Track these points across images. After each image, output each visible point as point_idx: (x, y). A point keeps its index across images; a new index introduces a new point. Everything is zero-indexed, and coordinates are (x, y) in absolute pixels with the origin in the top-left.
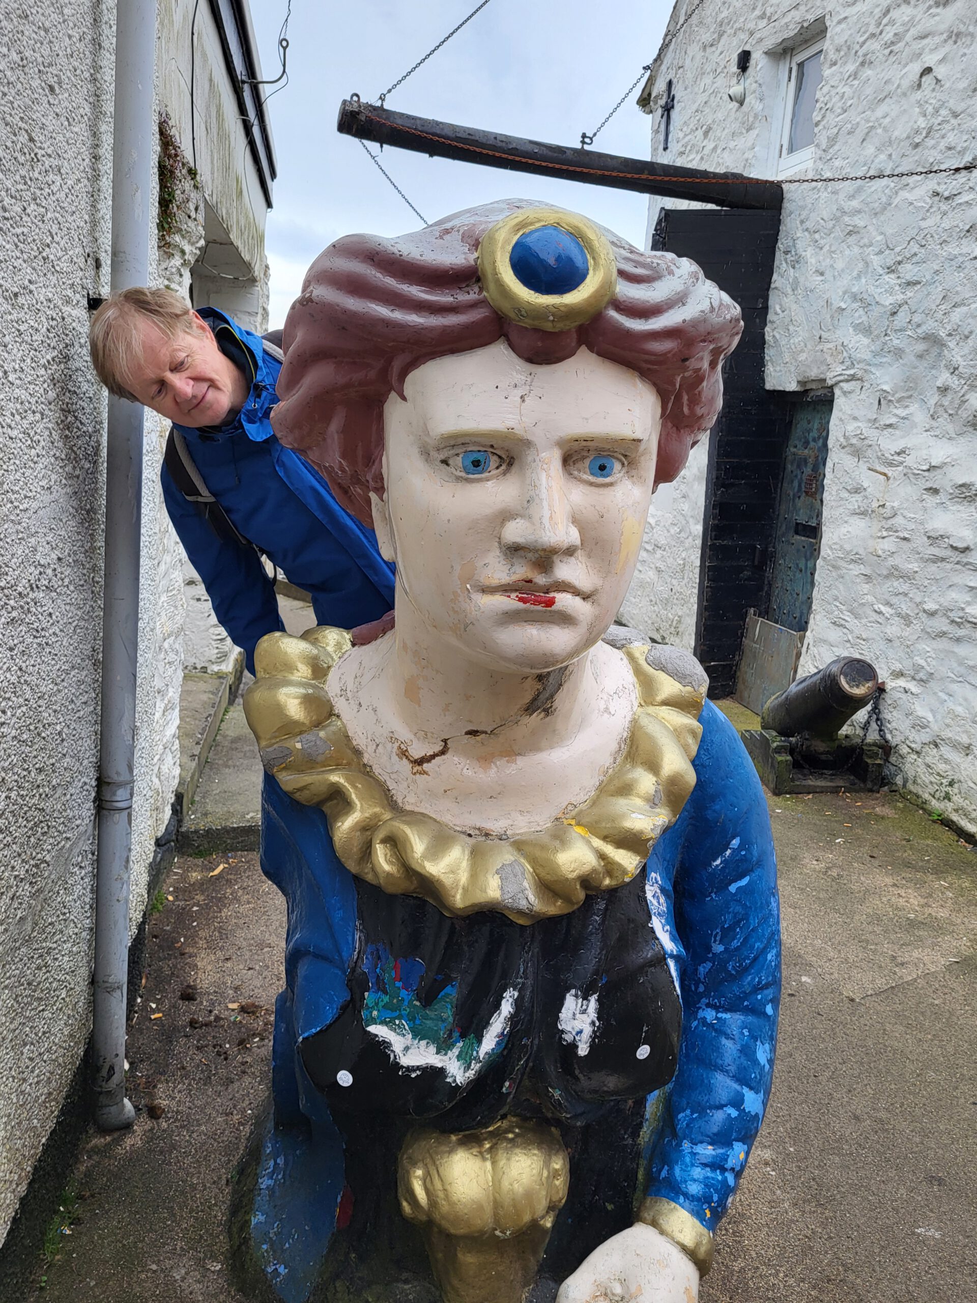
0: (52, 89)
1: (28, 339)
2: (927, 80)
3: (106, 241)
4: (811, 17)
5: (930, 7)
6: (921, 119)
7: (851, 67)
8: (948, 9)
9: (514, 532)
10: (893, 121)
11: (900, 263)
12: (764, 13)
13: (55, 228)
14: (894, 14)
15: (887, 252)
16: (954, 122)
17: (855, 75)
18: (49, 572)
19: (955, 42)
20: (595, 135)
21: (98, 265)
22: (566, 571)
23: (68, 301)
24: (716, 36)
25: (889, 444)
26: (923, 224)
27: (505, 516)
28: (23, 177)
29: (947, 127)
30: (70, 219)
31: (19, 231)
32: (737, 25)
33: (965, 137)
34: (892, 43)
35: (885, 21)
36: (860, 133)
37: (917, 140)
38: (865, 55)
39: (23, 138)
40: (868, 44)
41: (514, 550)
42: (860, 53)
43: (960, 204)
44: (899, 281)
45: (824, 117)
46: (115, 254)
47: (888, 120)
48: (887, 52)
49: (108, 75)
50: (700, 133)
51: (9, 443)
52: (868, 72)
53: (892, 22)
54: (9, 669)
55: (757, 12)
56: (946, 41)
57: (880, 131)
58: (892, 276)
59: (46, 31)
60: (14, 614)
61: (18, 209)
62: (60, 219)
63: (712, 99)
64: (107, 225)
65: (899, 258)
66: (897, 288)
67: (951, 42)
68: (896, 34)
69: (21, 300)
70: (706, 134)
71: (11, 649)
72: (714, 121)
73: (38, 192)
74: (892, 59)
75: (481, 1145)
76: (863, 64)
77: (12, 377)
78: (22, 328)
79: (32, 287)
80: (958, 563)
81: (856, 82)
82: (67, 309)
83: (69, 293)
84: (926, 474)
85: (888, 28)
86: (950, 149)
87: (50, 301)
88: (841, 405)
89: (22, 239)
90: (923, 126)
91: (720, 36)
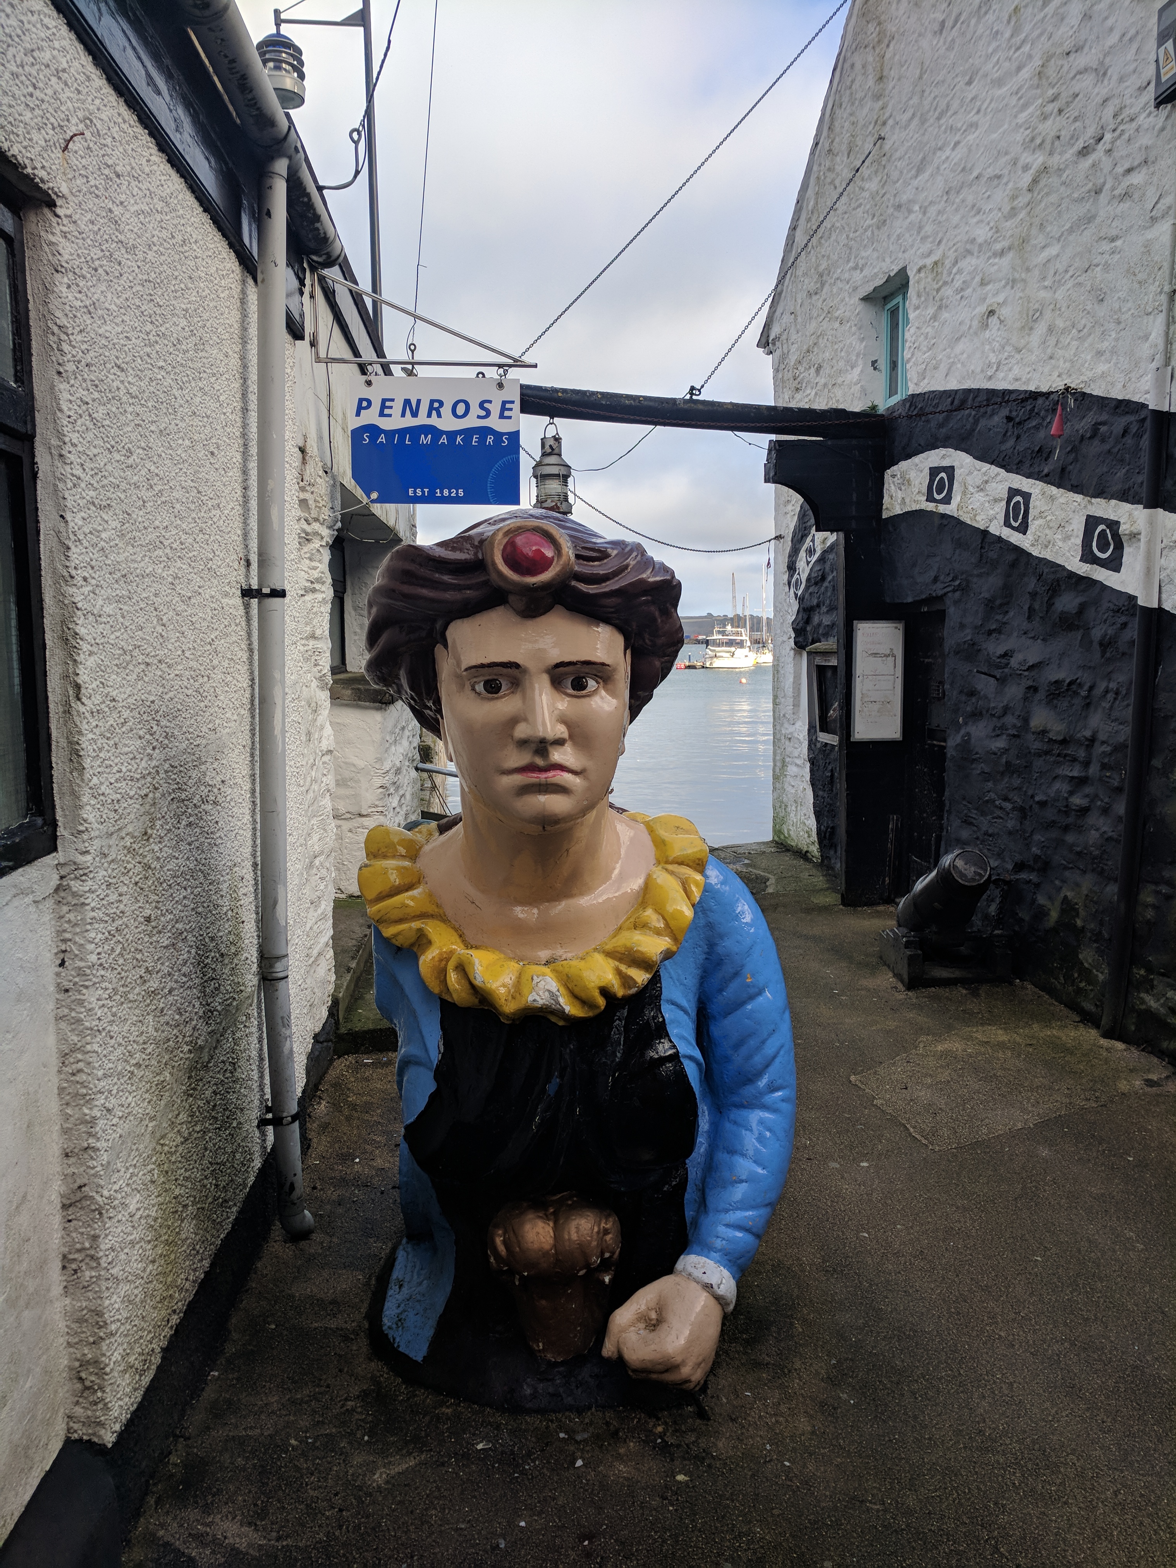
0: (212, 453)
1: (198, 626)
2: (993, 320)
3: (254, 545)
4: (895, 269)
5: (989, 258)
6: (992, 355)
7: (931, 311)
8: (1003, 259)
9: (521, 731)
10: (969, 357)
11: (987, 482)
12: (857, 265)
13: (216, 546)
14: (962, 264)
15: (976, 473)
16: (1018, 356)
17: (934, 318)
18: (215, 790)
19: (1012, 288)
20: (702, 386)
21: (248, 564)
22: (557, 756)
23: (226, 595)
24: (819, 285)
25: (995, 648)
26: (1003, 448)
27: (514, 721)
28: (194, 519)
29: (1013, 361)
30: (227, 537)
31: (191, 555)
32: (835, 276)
33: (1028, 370)
34: (962, 289)
35: (955, 270)
36: (943, 368)
37: (989, 374)
38: (941, 300)
39: (194, 493)
40: (943, 290)
41: (523, 743)
42: (937, 298)
43: (1029, 429)
44: (987, 499)
45: (913, 355)
46: (260, 555)
47: (965, 355)
48: (959, 297)
49: (253, 428)
50: (813, 370)
51: (187, 699)
52: (945, 315)
53: (960, 271)
54: (188, 859)
55: (851, 264)
56: (1004, 287)
57: (959, 366)
58: (981, 494)
59: (208, 417)
60: (191, 819)
61: (190, 541)
62: (220, 539)
63: (820, 340)
64: (254, 534)
65: (985, 478)
66: (987, 505)
67: (1009, 287)
68: (964, 282)
69: (193, 601)
70: (818, 371)
71: (190, 844)
72: (823, 360)
73: (204, 526)
74: (964, 303)
75: (546, 1210)
76: (940, 307)
77: (187, 654)
78: (194, 620)
79: (200, 590)
80: (1059, 755)
81: (936, 324)
82: (225, 601)
83: (227, 589)
84: (1026, 673)
85: (957, 277)
86: (1017, 380)
87: (212, 597)
88: (953, 613)
89: (194, 559)
90: (994, 360)
91: (823, 285)
